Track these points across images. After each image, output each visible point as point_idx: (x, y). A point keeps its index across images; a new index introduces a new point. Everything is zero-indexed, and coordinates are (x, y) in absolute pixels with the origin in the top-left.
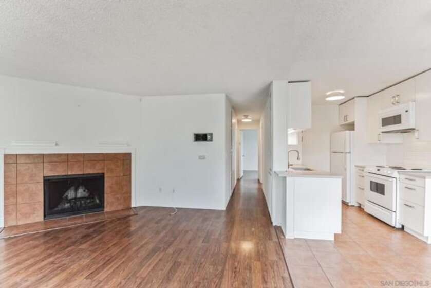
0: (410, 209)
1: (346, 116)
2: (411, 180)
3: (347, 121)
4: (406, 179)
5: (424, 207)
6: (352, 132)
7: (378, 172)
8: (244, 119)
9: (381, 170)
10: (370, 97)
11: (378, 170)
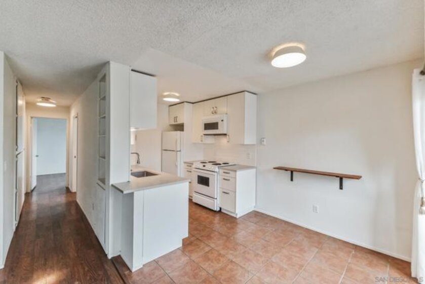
0: (226, 195)
1: (177, 117)
2: (227, 173)
3: (177, 121)
4: (224, 172)
5: (235, 192)
6: (182, 132)
7: (204, 168)
8: (41, 102)
9: (206, 166)
10: (195, 104)
11: (204, 166)
